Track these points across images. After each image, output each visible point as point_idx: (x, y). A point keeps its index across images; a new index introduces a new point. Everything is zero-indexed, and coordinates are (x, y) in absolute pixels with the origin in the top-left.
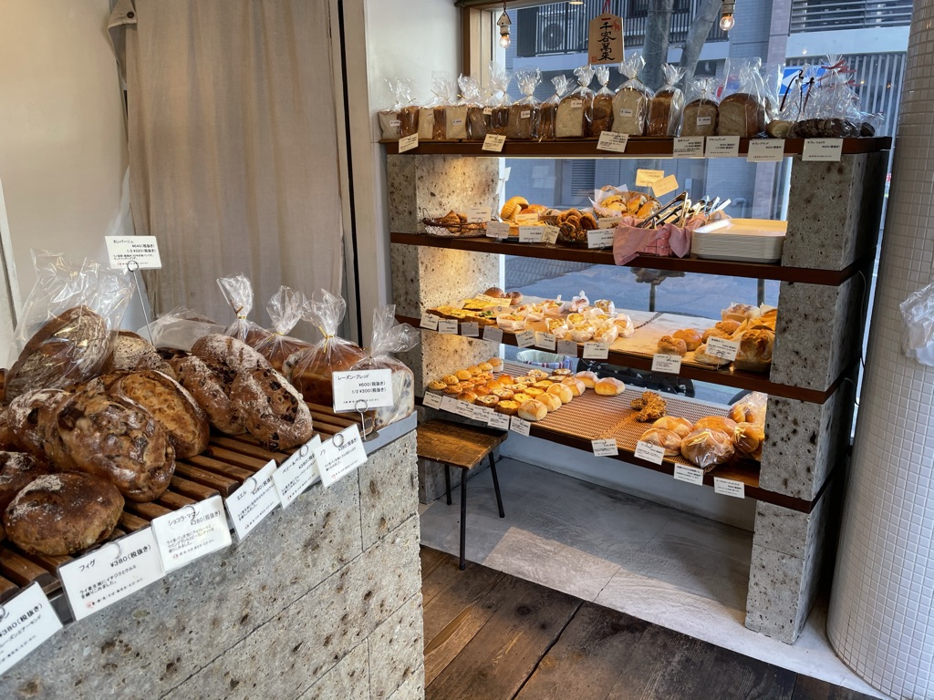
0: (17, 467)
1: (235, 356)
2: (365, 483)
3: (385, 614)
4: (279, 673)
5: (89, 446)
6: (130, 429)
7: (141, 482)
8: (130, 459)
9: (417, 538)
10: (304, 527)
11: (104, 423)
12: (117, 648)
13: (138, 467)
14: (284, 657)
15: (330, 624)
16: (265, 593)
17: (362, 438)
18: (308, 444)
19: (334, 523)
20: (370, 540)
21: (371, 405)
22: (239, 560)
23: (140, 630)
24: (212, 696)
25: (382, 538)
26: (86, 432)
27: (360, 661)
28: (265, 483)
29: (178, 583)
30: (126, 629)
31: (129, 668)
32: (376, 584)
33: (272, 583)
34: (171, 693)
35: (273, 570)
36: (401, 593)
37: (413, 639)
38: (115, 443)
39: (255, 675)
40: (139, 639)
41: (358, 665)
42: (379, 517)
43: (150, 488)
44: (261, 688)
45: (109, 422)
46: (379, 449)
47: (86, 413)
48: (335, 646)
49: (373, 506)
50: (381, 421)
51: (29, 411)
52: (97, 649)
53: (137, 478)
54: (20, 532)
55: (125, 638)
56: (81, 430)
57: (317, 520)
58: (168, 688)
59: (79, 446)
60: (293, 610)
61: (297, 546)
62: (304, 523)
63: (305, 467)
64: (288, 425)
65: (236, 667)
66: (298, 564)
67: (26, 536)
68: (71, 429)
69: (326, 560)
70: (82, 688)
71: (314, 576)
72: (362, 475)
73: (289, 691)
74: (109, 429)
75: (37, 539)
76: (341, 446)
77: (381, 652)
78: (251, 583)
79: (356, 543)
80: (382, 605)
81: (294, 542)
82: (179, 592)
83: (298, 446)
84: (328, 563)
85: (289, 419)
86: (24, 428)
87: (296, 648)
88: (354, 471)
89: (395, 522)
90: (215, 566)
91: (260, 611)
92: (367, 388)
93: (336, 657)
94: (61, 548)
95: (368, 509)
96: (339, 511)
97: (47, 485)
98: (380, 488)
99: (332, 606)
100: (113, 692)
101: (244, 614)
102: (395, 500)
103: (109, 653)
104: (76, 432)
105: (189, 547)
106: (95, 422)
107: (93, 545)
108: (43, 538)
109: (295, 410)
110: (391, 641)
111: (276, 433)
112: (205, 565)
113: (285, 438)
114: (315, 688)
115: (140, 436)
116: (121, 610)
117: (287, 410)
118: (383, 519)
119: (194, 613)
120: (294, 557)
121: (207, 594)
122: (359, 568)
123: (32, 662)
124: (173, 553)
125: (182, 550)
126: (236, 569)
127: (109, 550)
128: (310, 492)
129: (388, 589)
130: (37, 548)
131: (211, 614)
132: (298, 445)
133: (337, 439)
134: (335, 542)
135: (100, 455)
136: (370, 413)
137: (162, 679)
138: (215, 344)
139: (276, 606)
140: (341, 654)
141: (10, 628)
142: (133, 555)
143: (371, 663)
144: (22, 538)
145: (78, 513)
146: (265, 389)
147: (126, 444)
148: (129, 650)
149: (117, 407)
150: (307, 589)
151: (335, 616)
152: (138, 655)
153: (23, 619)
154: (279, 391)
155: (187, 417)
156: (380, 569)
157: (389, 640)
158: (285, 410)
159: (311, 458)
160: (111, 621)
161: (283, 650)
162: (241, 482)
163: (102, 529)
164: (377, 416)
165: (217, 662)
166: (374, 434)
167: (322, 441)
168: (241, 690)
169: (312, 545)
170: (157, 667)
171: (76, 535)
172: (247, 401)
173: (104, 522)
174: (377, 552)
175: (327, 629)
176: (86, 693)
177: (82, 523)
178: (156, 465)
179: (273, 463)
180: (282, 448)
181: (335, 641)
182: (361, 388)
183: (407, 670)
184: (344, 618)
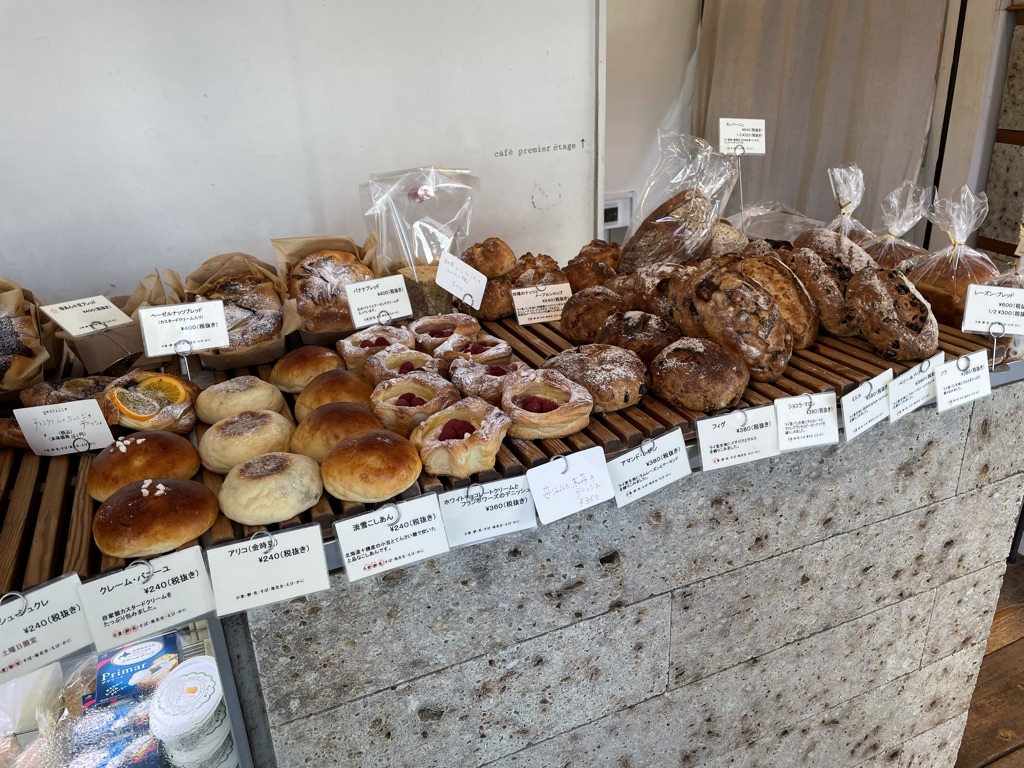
0: (657, 327)
1: (844, 254)
2: (978, 420)
3: (961, 570)
4: (845, 586)
5: (722, 318)
6: (760, 309)
7: (764, 362)
8: (758, 337)
9: (1019, 500)
10: (903, 448)
11: (738, 299)
12: (723, 507)
13: (763, 347)
14: (853, 574)
15: (904, 559)
16: (852, 503)
17: (990, 367)
18: (931, 360)
19: (934, 455)
20: (967, 485)
21: (1009, 331)
22: (835, 462)
23: (743, 498)
24: (785, 582)
25: (980, 487)
26: (720, 306)
27: (924, 609)
28: (879, 391)
29: (781, 466)
30: (733, 493)
31: (728, 529)
32: (960, 534)
33: (860, 496)
34: (753, 566)
35: (864, 483)
36: (984, 555)
37: (984, 609)
38: (747, 320)
39: (824, 579)
40: (741, 506)
41: (921, 612)
42: (983, 462)
43: (770, 370)
44: (826, 593)
45: (742, 299)
46: (1003, 385)
47: (721, 288)
48: (903, 583)
49: (980, 449)
50: (1016, 353)
51: (657, 281)
52: (709, 502)
53: (762, 357)
54: (668, 383)
55: (731, 500)
56: (716, 303)
57: (918, 445)
58: (752, 559)
59: (712, 318)
60: (872, 530)
61: (892, 466)
62: (904, 445)
63: (921, 384)
64: (912, 334)
65: (810, 565)
66: (889, 486)
67: (673, 387)
68: (707, 301)
69: (916, 491)
70: (692, 532)
71: (900, 504)
72: (977, 410)
73: (851, 608)
74: (741, 306)
75: (682, 391)
76: (966, 370)
77: (946, 610)
78: (841, 490)
79: (951, 483)
80: (960, 560)
81: (889, 462)
82: (780, 475)
83: (920, 361)
84: (917, 496)
85: (916, 328)
86: (653, 295)
87: (866, 569)
88: (969, 404)
89: (1000, 474)
90: (815, 460)
91: (843, 520)
92: (1008, 309)
93: (901, 595)
94: (699, 405)
95: (974, 450)
96: (943, 443)
97: (692, 346)
98: (992, 430)
99: (910, 542)
100: (711, 545)
101: (828, 517)
102: (1006, 449)
103: (717, 509)
104: (712, 304)
105: (802, 434)
106: (729, 297)
107: (724, 408)
108: (686, 392)
109: (924, 320)
110: (959, 602)
111: (897, 342)
112: (806, 456)
113: (907, 348)
114: (874, 616)
115: (767, 318)
116: (733, 474)
117: (914, 319)
118: (986, 466)
119: (787, 499)
120: (886, 477)
121: (802, 486)
122: (948, 512)
123: (662, 495)
124: (789, 435)
125: (795, 435)
126: (831, 470)
127: (736, 417)
128: (919, 413)
129: (971, 544)
130: (679, 399)
131: (801, 506)
132: (920, 358)
133: (962, 362)
134: (930, 475)
135: (731, 329)
136: (1004, 340)
137: (749, 549)
138: (824, 239)
139: (858, 520)
140: (907, 593)
141: (655, 461)
142: (756, 427)
143: (934, 616)
144: (669, 388)
145: (717, 376)
146: (890, 291)
147: (755, 323)
148: (731, 512)
149: (748, 287)
150: (890, 514)
151: (911, 552)
152: (737, 519)
153: (665, 456)
154: (906, 296)
155: (801, 308)
156: (969, 521)
157: (957, 600)
158: (911, 318)
159: (929, 376)
160: (724, 481)
161: (854, 566)
162: (856, 385)
163: (734, 395)
164: (1011, 345)
165: (796, 553)
166: (1002, 366)
167: (946, 361)
168: (810, 587)
169: (906, 470)
170: (749, 538)
171: (714, 395)
172: (867, 301)
173: (736, 390)
174: (970, 501)
175: (899, 563)
176: (693, 537)
177: (720, 386)
178: (777, 348)
179: (890, 371)
180: (899, 359)
181: (904, 577)
182: (1002, 308)
183: (967, 639)
184: (919, 557)
